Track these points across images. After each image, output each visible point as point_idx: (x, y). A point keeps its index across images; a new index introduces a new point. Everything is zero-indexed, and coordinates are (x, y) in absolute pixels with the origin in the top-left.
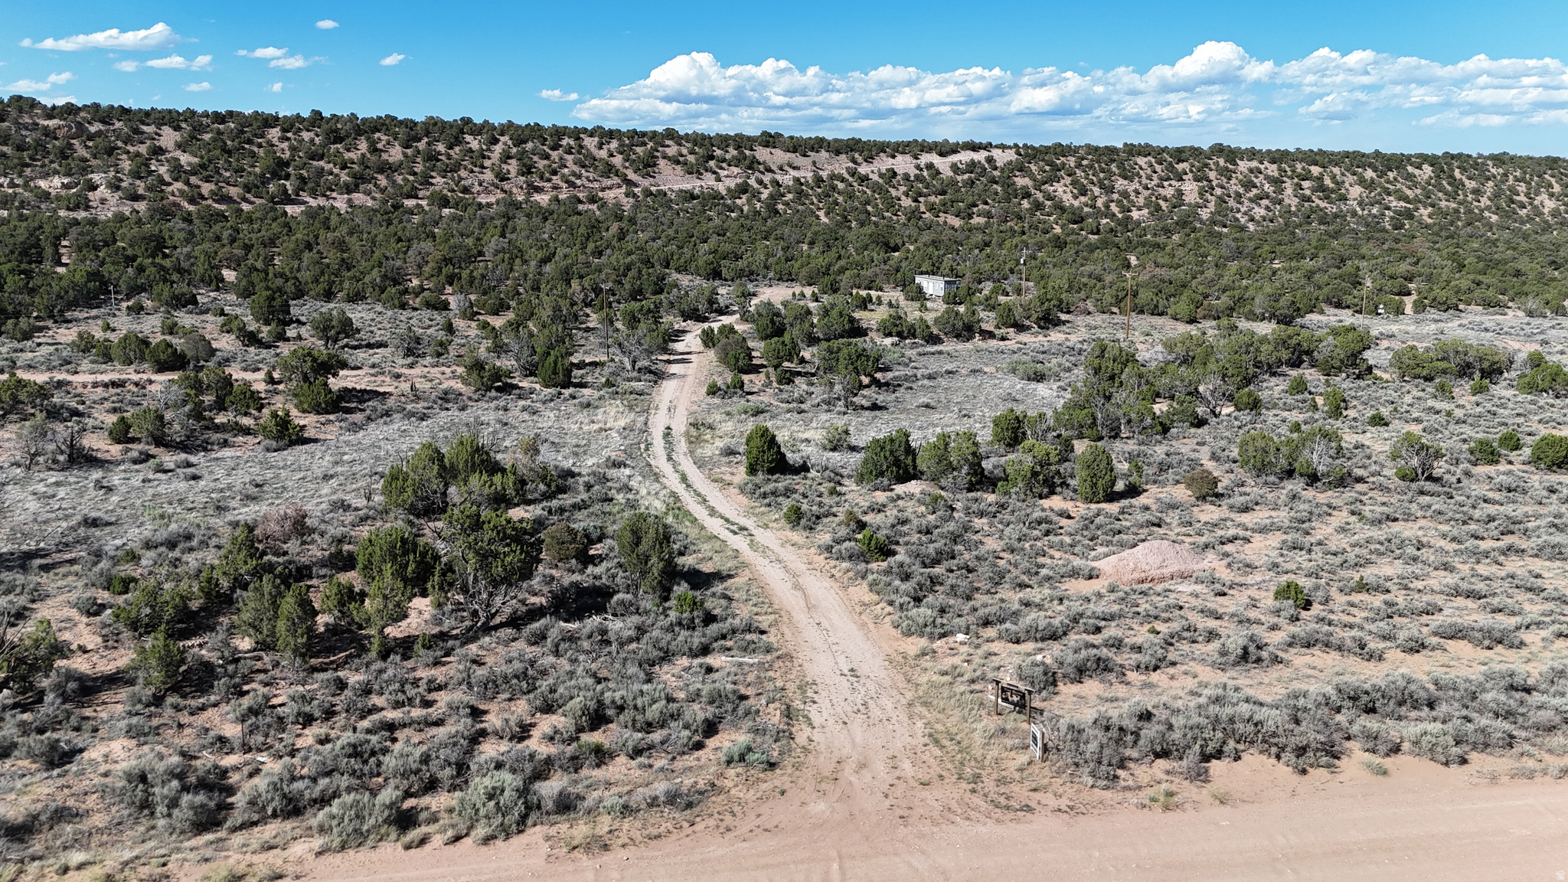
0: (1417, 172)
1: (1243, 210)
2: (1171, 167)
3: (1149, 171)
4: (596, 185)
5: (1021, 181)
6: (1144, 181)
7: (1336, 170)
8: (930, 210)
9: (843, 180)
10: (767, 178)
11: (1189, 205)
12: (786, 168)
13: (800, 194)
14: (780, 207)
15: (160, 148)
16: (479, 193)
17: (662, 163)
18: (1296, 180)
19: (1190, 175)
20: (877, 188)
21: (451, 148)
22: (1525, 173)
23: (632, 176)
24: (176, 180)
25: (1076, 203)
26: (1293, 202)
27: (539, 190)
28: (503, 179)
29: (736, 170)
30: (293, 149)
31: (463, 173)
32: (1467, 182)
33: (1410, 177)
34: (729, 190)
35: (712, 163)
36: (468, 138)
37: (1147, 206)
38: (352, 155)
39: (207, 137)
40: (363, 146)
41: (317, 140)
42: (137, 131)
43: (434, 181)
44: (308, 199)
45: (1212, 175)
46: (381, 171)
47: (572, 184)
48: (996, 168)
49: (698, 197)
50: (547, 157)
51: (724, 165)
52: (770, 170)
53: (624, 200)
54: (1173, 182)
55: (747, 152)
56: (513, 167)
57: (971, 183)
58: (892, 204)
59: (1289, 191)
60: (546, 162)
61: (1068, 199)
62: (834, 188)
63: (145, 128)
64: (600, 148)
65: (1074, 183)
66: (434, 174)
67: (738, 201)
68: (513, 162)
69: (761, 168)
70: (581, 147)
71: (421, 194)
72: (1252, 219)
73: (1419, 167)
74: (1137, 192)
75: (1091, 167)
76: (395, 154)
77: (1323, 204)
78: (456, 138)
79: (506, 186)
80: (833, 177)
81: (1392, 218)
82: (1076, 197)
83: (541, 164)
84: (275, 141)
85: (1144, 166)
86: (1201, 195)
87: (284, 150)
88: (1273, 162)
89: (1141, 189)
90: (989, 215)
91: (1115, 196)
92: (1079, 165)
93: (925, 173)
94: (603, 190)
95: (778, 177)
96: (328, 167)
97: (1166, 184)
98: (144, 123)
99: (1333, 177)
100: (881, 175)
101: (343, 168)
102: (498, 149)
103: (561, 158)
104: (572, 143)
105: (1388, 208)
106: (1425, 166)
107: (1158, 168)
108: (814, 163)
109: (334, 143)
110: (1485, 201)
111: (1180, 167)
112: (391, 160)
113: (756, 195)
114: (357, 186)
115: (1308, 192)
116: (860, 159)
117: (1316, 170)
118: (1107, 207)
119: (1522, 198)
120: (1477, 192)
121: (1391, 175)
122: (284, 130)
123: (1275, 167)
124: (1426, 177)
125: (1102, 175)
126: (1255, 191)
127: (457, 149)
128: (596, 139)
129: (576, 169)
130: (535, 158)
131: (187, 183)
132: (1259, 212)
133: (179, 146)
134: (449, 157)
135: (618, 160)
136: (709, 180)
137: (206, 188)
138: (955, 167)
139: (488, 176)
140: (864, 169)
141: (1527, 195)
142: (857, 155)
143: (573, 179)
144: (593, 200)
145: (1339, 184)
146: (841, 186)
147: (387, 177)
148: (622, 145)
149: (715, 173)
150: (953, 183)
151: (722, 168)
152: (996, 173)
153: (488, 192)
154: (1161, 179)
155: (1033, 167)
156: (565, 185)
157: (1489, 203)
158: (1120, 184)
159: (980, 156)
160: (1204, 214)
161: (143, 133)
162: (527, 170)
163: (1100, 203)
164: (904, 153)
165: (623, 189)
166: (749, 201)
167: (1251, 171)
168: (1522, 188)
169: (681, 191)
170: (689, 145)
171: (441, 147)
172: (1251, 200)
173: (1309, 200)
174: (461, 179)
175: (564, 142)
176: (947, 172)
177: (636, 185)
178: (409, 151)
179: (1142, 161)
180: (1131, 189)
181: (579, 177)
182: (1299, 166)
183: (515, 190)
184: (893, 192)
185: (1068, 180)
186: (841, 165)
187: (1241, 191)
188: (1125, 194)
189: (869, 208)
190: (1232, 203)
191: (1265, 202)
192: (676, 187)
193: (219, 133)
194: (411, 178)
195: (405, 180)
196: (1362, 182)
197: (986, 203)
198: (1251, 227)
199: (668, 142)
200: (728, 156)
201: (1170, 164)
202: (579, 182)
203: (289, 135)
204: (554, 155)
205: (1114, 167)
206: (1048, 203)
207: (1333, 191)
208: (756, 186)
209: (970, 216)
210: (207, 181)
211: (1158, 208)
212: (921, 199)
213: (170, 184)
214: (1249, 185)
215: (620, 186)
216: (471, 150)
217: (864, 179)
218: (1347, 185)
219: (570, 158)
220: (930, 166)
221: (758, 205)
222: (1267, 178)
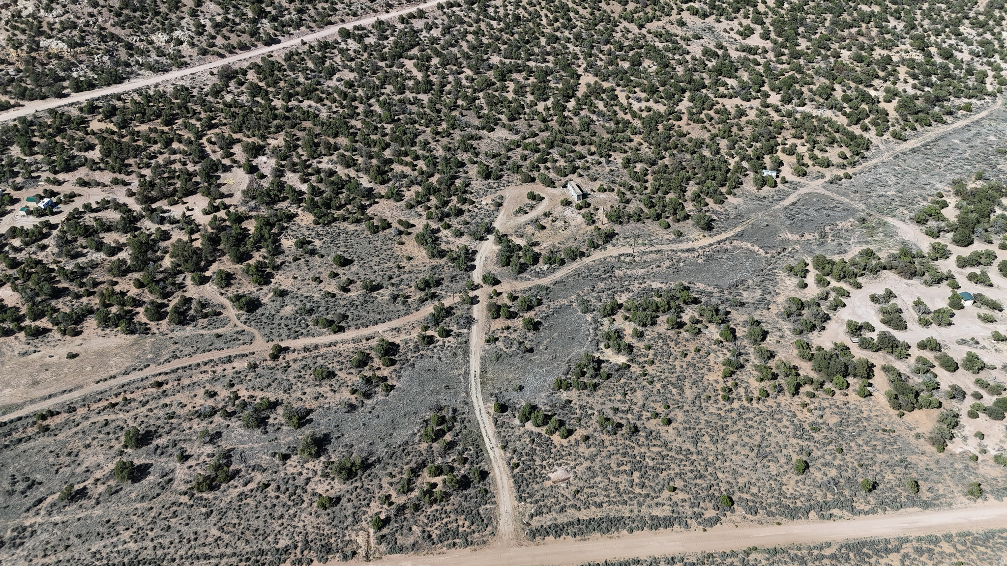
16: (361, 15)
24: (217, 33)
27: (391, 6)
44: (281, 38)
46: (309, 1)
53: (437, 13)
71: (333, 20)
79: (374, 6)
114: (301, 19)
131: (223, 36)
137: (233, 38)
144: (421, 14)
147: (314, 7)
153: (365, 12)
166: (504, 4)
183: (379, 9)
194: (326, 5)
195: (324, 8)
210: (232, 32)
213: (216, 38)
221: (509, 7)
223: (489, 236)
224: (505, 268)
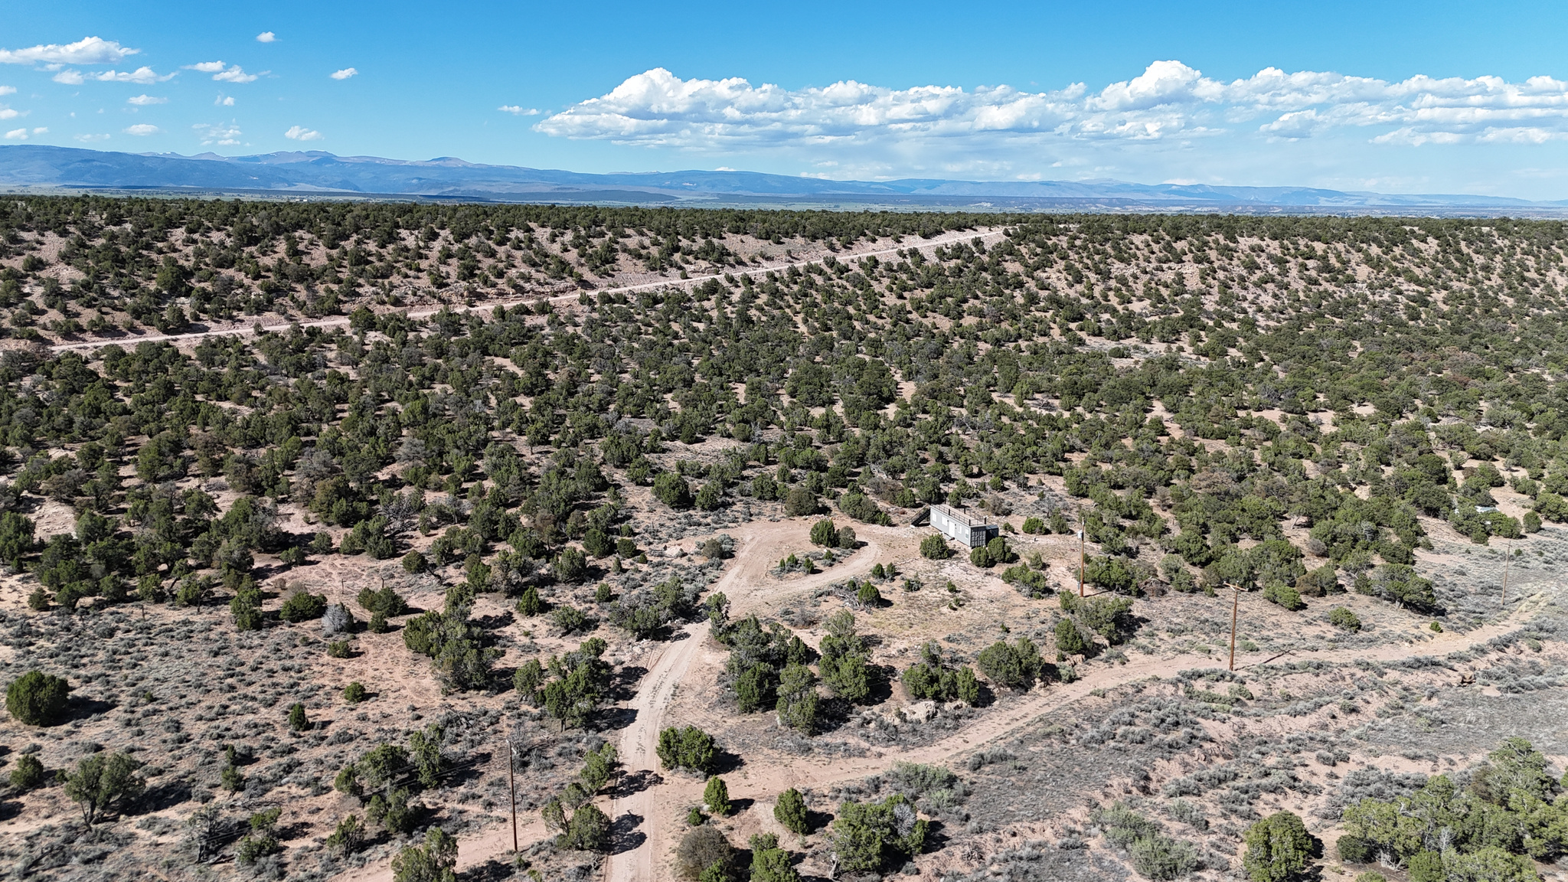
0: (1422, 246)
1: (1250, 297)
2: (1169, 247)
3: (1146, 252)
4: (547, 288)
5: (1012, 267)
6: (1143, 264)
7: (1340, 246)
8: (918, 309)
9: (821, 272)
10: (738, 273)
11: (1192, 293)
12: (759, 259)
13: (776, 293)
14: (753, 313)
15: (40, 261)
16: (412, 305)
17: (622, 257)
18: (1300, 260)
19: (1190, 256)
20: (858, 282)
21: (383, 246)
22: (1531, 244)
23: (588, 276)
24: (52, 306)
25: (1072, 293)
26: (1299, 285)
27: (482, 297)
28: (441, 286)
29: (704, 264)
30: (199, 254)
31: (395, 279)
32: (1475, 257)
33: (1416, 252)
34: (696, 290)
35: (677, 257)
36: (404, 233)
37: (1148, 294)
38: (268, 261)
39: (99, 242)
40: (282, 247)
41: (229, 242)
42: (15, 240)
43: (361, 290)
44: (209, 324)
45: (1213, 255)
46: (300, 279)
47: (520, 290)
48: (983, 252)
49: (662, 300)
50: (492, 254)
51: (690, 258)
52: (741, 263)
53: (579, 308)
54: (1172, 265)
55: (715, 241)
56: (453, 268)
57: (958, 272)
58: (874, 303)
59: (1294, 272)
60: (491, 261)
61: (1064, 290)
62: (812, 284)
63: (25, 235)
64: (553, 241)
65: (1069, 268)
66: (361, 281)
67: (706, 304)
68: (454, 261)
69: (731, 259)
70: (531, 240)
71: (345, 308)
72: (1260, 310)
73: (1424, 241)
74: (1136, 277)
75: (1085, 248)
76: (319, 256)
77: (1331, 288)
78: (390, 234)
79: (444, 293)
80: (810, 269)
81: (1407, 307)
82: (1071, 286)
83: (487, 263)
84: (179, 245)
85: (1141, 246)
86: (1203, 279)
87: (186, 257)
88: (1274, 238)
89: (1139, 273)
90: (981, 314)
91: (1113, 283)
92: (1072, 246)
93: (909, 261)
94: (555, 294)
95: (750, 272)
96: (240, 276)
97: (1165, 266)
98: (23, 228)
99: (1338, 256)
100: (862, 265)
101: (255, 278)
102: (437, 245)
103: (509, 256)
104: (521, 235)
105: (1400, 293)
106: (1430, 239)
107: (1155, 247)
108: (789, 253)
109: (249, 244)
110: (1496, 280)
111: (1180, 245)
112: (313, 265)
113: (726, 296)
114: (270, 302)
115: (1313, 273)
116: (838, 245)
117: (1319, 247)
118: (1106, 298)
119: (1532, 275)
120: (1486, 268)
121: (1398, 251)
122: (191, 231)
123: (1276, 243)
124: (1432, 252)
125: (1097, 258)
126: (1259, 274)
127: (391, 247)
128: (549, 230)
129: (525, 269)
130: (479, 256)
131: (65, 311)
132: (1267, 301)
133: (66, 258)
134: (381, 258)
135: (572, 256)
136: (673, 279)
137: (88, 316)
138: (940, 253)
139: (425, 282)
140: (843, 258)
141: (1538, 271)
142: (834, 240)
143: (521, 282)
144: (544, 309)
145: (1345, 263)
146: (819, 280)
147: (308, 288)
148: (578, 237)
149: (681, 268)
150: (940, 272)
151: (688, 262)
152: (985, 258)
153: (422, 302)
154: (1160, 261)
155: (1024, 250)
156: (512, 291)
157: (1500, 281)
158: (1117, 268)
159: (966, 237)
160: (1210, 303)
161: (22, 241)
162: (469, 273)
163: (1097, 291)
164: (885, 236)
165: (577, 295)
166: (719, 306)
167: (1253, 249)
168: (1531, 262)
169: (643, 294)
170: (652, 234)
171: (372, 246)
172: (1255, 284)
173: (1316, 283)
174: (393, 287)
175: (512, 235)
176: (932, 259)
177: (593, 287)
178: (335, 253)
179: (1138, 239)
180: (1128, 273)
181: (528, 279)
182: (1302, 242)
183: (454, 299)
184: (877, 287)
185: (1061, 264)
186: (817, 254)
187: (1244, 273)
188: (1122, 280)
189: (851, 310)
190: (1236, 289)
191: (1270, 286)
192: (637, 288)
193: (113, 237)
194: (335, 287)
195: (330, 291)
196: (1368, 260)
197: (977, 297)
198: (1261, 320)
199: (629, 231)
200: (695, 247)
201: (1169, 243)
202: (528, 286)
203: (196, 236)
204: (501, 251)
205: (1108, 247)
206: (1044, 294)
207: (1339, 272)
208: (726, 284)
209: (960, 316)
210: (89, 306)
211: (1161, 299)
212: (906, 294)
213: (43, 312)
214: (1252, 267)
215: (574, 289)
216: (406, 249)
217: (843, 270)
218: (1353, 263)
219: (519, 254)
220: (914, 253)
221: (729, 309)
222: (1270, 257)
223: (688, 628)
224: (758, 717)
